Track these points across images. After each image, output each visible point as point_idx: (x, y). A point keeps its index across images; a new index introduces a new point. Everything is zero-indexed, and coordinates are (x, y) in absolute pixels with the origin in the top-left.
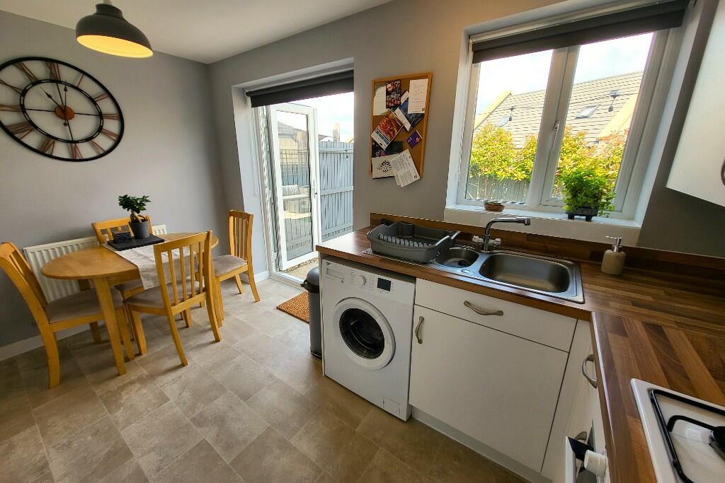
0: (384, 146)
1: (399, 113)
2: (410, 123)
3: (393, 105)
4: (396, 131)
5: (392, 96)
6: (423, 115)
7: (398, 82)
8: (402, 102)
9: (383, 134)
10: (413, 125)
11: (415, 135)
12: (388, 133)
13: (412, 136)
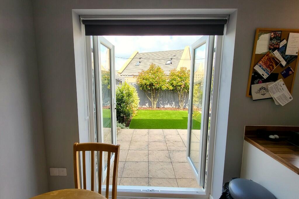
0: (266, 76)
1: (277, 54)
2: (286, 61)
3: (272, 48)
4: (274, 65)
5: (273, 42)
6: (296, 57)
7: (279, 33)
8: (280, 47)
9: (264, 67)
10: (288, 63)
11: (288, 69)
12: (268, 67)
13: (285, 70)
